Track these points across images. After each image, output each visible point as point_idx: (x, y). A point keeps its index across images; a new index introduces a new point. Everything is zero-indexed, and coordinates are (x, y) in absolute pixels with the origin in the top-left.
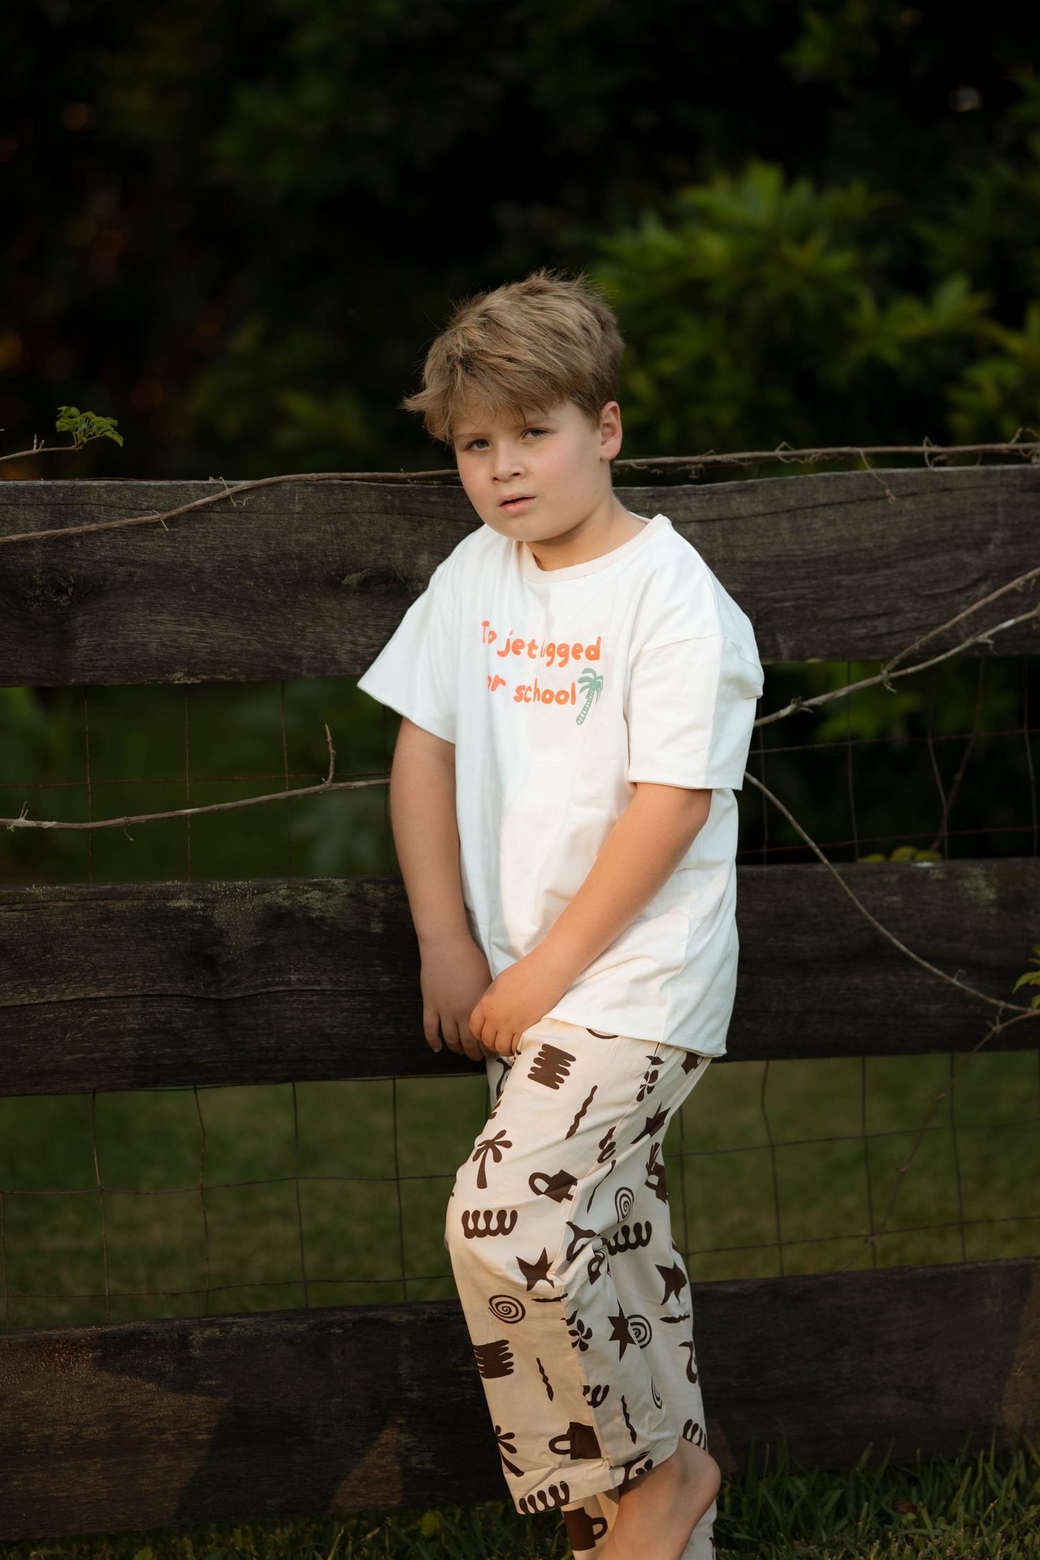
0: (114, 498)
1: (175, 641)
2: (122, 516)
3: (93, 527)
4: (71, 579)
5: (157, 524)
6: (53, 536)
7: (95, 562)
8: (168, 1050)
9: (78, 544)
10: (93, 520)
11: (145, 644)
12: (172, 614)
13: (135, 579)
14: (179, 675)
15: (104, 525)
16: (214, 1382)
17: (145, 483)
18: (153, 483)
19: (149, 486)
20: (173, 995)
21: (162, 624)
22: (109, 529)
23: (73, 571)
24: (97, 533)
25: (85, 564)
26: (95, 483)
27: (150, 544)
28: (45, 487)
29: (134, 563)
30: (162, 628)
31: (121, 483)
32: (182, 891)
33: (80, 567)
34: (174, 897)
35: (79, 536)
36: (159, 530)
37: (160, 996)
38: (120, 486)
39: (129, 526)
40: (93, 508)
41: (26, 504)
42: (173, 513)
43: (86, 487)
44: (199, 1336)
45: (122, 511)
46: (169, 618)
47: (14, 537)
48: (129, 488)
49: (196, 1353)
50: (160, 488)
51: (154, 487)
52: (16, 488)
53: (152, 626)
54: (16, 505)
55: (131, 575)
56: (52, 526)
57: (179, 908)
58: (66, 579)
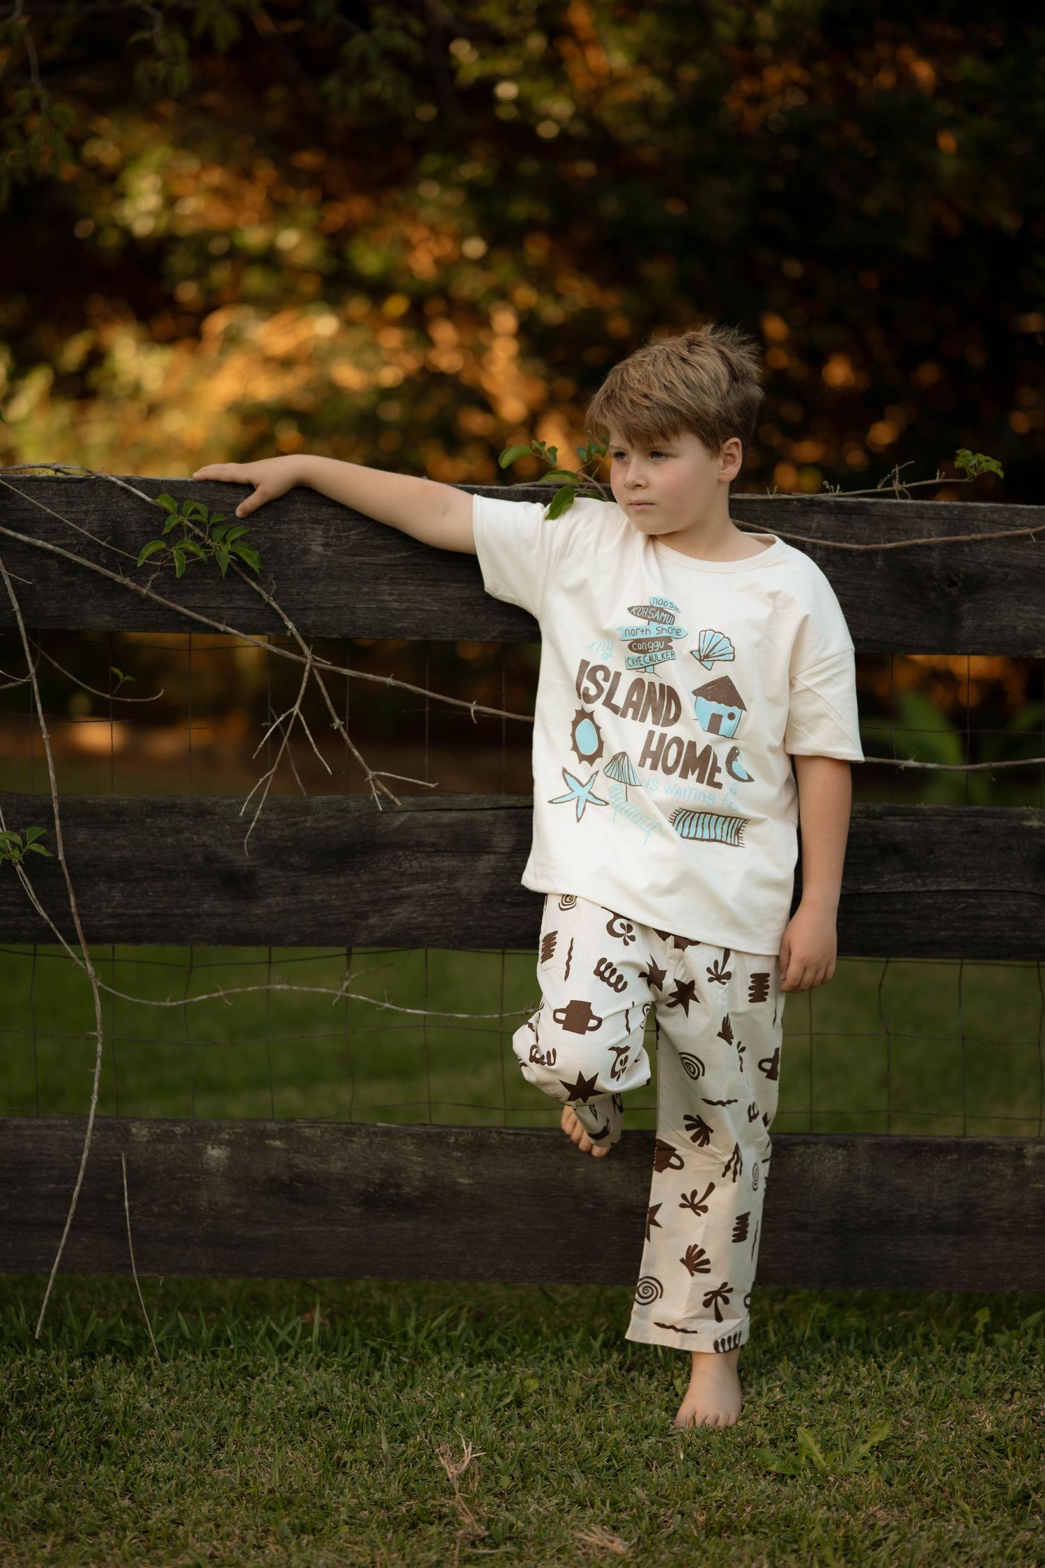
0: (996, 516)
1: (1038, 625)
2: (1001, 530)
3: (979, 536)
4: (961, 576)
5: (1027, 537)
6: (949, 541)
7: (979, 564)
8: (1018, 933)
9: (967, 550)
10: (980, 532)
11: (1014, 627)
12: (1036, 605)
13: (1009, 578)
14: (1039, 651)
15: (987, 535)
16: (1041, 1186)
17: (1020, 506)
18: (1026, 507)
19: (1023, 509)
20: (1023, 892)
21: (1028, 612)
22: (990, 539)
23: (962, 569)
24: (982, 541)
25: (971, 565)
26: (982, 505)
27: (1021, 552)
28: (945, 506)
29: (1009, 566)
30: (1027, 616)
31: (1001, 505)
32: (1033, 814)
33: (968, 567)
34: (1028, 818)
35: (968, 543)
36: (1030, 542)
37: (1014, 892)
38: (1001, 508)
39: (1006, 537)
40: (980, 523)
41: (929, 518)
42: (1040, 529)
43: (975, 507)
44: (1031, 1150)
45: (1002, 527)
46: (1033, 608)
47: (919, 541)
48: (1007, 509)
49: (1029, 1163)
50: (1031, 510)
51: (1026, 509)
52: (923, 506)
53: (1020, 614)
54: (922, 518)
55: (1006, 574)
56: (948, 534)
57: (1031, 827)
58: (957, 575)
